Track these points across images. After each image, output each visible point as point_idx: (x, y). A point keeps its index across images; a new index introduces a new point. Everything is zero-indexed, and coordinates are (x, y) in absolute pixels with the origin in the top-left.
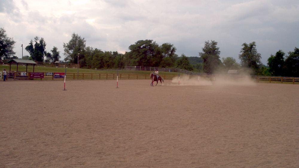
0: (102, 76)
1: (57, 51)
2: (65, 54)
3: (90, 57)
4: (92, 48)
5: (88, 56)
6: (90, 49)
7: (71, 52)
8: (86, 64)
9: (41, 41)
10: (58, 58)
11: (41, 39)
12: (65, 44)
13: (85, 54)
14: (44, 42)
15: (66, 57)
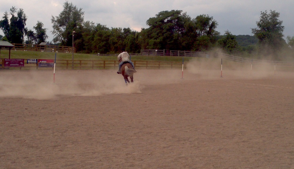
0: (107, 64)
1: (43, 28)
2: (54, 32)
3: (90, 36)
4: (94, 24)
5: (87, 35)
6: (90, 24)
7: (63, 29)
8: (84, 47)
9: (20, 14)
10: (44, 38)
11: (20, 11)
12: (54, 18)
13: (83, 33)
14: (25, 15)
15: (55, 37)
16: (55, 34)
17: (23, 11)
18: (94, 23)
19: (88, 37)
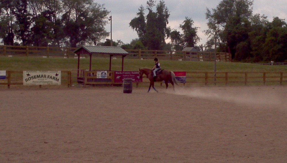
1: (193, 26)
2: (208, 32)
3: (260, 37)
5: (256, 35)
6: (261, 19)
7: (221, 27)
8: (251, 53)
9: (161, 8)
10: (194, 41)
11: (160, 4)
12: (210, 12)
13: (250, 32)
14: (166, 9)
15: (210, 39)
16: (209, 35)
17: (165, 3)
18: (266, 17)
19: (258, 37)
